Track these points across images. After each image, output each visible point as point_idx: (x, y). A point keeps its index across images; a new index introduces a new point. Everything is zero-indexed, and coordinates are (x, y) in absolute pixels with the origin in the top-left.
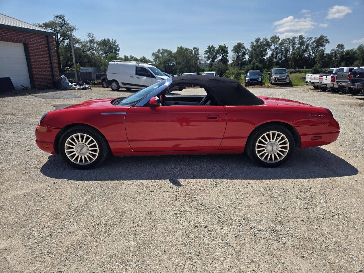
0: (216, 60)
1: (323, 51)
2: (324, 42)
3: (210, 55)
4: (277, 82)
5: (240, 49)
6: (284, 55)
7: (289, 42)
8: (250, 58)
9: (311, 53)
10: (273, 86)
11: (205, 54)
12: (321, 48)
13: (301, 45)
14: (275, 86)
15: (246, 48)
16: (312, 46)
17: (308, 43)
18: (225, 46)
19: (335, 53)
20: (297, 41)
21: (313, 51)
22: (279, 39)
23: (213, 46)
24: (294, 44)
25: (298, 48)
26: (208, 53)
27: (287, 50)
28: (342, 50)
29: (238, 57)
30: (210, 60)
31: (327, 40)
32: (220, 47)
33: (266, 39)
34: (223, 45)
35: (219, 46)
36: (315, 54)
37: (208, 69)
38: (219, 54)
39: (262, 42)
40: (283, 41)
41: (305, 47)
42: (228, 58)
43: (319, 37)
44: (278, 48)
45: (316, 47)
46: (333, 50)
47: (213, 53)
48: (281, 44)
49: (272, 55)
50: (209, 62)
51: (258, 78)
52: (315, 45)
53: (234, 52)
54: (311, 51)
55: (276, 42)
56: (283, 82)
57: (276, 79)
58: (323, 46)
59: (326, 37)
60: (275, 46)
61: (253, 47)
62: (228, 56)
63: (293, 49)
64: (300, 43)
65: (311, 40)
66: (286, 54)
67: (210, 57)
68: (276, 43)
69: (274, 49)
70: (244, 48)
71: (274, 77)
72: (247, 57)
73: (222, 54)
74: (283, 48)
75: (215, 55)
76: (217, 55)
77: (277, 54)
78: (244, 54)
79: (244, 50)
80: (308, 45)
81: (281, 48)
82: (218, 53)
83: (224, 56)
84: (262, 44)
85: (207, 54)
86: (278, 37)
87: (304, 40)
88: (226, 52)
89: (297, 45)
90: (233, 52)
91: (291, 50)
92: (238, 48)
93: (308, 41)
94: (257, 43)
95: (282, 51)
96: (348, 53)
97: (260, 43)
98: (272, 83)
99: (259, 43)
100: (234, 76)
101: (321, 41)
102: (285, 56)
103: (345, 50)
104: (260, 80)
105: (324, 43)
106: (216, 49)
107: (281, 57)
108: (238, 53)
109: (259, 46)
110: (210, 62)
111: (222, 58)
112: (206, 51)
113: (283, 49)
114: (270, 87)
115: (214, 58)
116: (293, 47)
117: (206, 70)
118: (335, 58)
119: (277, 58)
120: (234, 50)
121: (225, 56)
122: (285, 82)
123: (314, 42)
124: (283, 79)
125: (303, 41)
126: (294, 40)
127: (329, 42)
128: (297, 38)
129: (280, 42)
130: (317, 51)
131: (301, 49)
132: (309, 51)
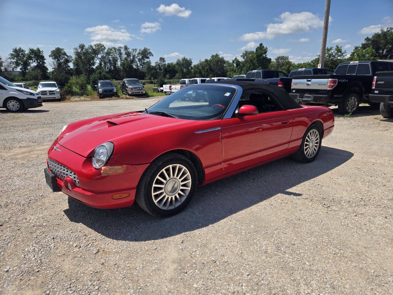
0: (29, 68)
1: (149, 63)
2: (148, 54)
3: (19, 60)
4: (134, 93)
5: (60, 56)
6: (113, 65)
7: (116, 52)
8: (75, 66)
9: (139, 65)
10: (131, 97)
11: (10, 58)
12: (147, 60)
13: (127, 55)
14: (133, 97)
15: (68, 55)
16: (138, 58)
17: (134, 54)
18: (38, 50)
19: (159, 65)
20: (123, 51)
21: (140, 63)
22: (105, 48)
23: (22, 49)
24: (120, 54)
25: (126, 59)
26: (16, 58)
27: (115, 60)
28: (164, 63)
29: (59, 65)
30: (20, 67)
31: (150, 53)
32: (32, 51)
33: (91, 47)
34: (35, 49)
35: (30, 50)
36: (142, 66)
37: (20, 79)
38: (32, 60)
39: (88, 49)
40: (109, 50)
41: (132, 57)
42: (45, 65)
43: (143, 49)
44: (105, 57)
45: (142, 59)
46: (157, 62)
47: (23, 58)
48: (108, 53)
49: (100, 64)
50: (18, 69)
51: (113, 89)
52: (140, 57)
53: (53, 59)
54: (138, 63)
55: (102, 50)
56: (140, 92)
57: (132, 90)
58: (148, 58)
59: (149, 49)
60: (102, 55)
61: (77, 54)
62: (45, 63)
63: (121, 59)
64: (126, 54)
65: (136, 52)
66: (115, 64)
67: (20, 64)
68: (103, 52)
69: (101, 58)
70: (65, 54)
71: (130, 88)
72: (71, 65)
73: (37, 60)
74: (110, 57)
75: (26, 60)
76: (30, 61)
77: (105, 64)
78: (67, 61)
79: (66, 57)
80: (134, 56)
81: (109, 58)
82: (30, 58)
83: (39, 62)
84: (87, 52)
85: (13, 59)
86: (103, 46)
87: (130, 50)
88: (42, 58)
89: (124, 56)
90: (51, 58)
91: (119, 60)
92: (57, 54)
93: (134, 53)
94: (82, 50)
95: (110, 60)
96: (169, 66)
97: (86, 50)
98: (129, 95)
99: (84, 50)
100: (78, 87)
101: (145, 54)
102: (115, 67)
103: (166, 63)
104: (116, 91)
105: (149, 56)
106: (26, 53)
107: (110, 67)
108: (58, 60)
109: (84, 54)
110: (21, 69)
111: (37, 65)
112: (12, 55)
113: (111, 59)
114: (128, 98)
115: (26, 64)
116: (120, 57)
117: (16, 79)
118: (160, 70)
119: (106, 68)
120: (52, 56)
121: (41, 63)
122: (141, 92)
123: (139, 53)
124: (140, 90)
125: (129, 52)
126: (120, 50)
127: (152, 55)
128: (123, 48)
129: (106, 51)
130: (143, 62)
131: (129, 59)
132: (136, 63)
